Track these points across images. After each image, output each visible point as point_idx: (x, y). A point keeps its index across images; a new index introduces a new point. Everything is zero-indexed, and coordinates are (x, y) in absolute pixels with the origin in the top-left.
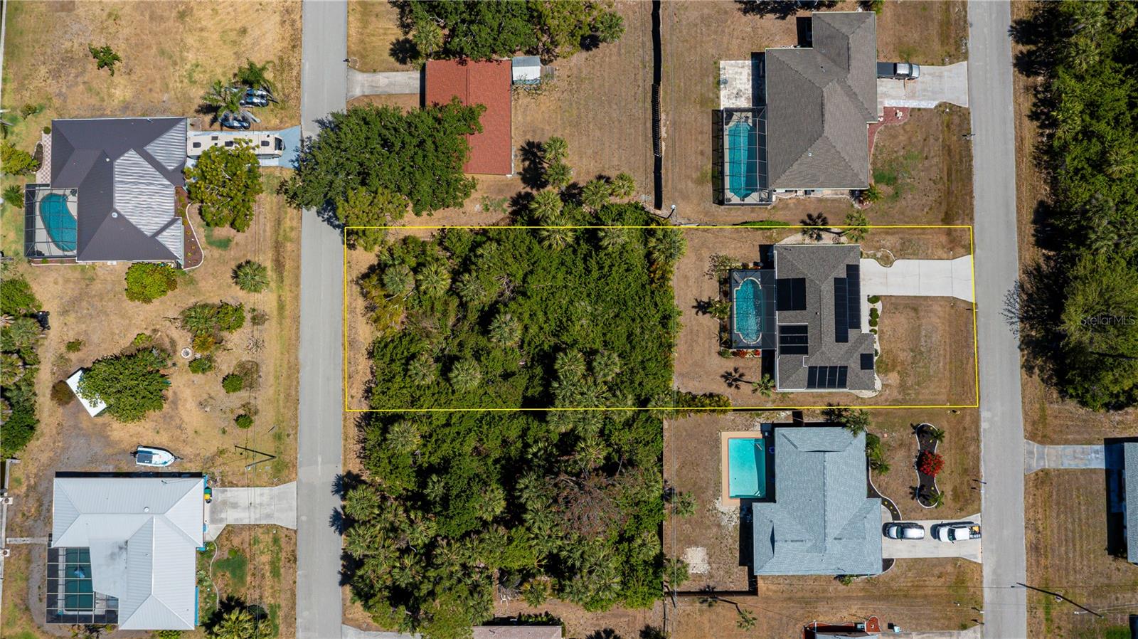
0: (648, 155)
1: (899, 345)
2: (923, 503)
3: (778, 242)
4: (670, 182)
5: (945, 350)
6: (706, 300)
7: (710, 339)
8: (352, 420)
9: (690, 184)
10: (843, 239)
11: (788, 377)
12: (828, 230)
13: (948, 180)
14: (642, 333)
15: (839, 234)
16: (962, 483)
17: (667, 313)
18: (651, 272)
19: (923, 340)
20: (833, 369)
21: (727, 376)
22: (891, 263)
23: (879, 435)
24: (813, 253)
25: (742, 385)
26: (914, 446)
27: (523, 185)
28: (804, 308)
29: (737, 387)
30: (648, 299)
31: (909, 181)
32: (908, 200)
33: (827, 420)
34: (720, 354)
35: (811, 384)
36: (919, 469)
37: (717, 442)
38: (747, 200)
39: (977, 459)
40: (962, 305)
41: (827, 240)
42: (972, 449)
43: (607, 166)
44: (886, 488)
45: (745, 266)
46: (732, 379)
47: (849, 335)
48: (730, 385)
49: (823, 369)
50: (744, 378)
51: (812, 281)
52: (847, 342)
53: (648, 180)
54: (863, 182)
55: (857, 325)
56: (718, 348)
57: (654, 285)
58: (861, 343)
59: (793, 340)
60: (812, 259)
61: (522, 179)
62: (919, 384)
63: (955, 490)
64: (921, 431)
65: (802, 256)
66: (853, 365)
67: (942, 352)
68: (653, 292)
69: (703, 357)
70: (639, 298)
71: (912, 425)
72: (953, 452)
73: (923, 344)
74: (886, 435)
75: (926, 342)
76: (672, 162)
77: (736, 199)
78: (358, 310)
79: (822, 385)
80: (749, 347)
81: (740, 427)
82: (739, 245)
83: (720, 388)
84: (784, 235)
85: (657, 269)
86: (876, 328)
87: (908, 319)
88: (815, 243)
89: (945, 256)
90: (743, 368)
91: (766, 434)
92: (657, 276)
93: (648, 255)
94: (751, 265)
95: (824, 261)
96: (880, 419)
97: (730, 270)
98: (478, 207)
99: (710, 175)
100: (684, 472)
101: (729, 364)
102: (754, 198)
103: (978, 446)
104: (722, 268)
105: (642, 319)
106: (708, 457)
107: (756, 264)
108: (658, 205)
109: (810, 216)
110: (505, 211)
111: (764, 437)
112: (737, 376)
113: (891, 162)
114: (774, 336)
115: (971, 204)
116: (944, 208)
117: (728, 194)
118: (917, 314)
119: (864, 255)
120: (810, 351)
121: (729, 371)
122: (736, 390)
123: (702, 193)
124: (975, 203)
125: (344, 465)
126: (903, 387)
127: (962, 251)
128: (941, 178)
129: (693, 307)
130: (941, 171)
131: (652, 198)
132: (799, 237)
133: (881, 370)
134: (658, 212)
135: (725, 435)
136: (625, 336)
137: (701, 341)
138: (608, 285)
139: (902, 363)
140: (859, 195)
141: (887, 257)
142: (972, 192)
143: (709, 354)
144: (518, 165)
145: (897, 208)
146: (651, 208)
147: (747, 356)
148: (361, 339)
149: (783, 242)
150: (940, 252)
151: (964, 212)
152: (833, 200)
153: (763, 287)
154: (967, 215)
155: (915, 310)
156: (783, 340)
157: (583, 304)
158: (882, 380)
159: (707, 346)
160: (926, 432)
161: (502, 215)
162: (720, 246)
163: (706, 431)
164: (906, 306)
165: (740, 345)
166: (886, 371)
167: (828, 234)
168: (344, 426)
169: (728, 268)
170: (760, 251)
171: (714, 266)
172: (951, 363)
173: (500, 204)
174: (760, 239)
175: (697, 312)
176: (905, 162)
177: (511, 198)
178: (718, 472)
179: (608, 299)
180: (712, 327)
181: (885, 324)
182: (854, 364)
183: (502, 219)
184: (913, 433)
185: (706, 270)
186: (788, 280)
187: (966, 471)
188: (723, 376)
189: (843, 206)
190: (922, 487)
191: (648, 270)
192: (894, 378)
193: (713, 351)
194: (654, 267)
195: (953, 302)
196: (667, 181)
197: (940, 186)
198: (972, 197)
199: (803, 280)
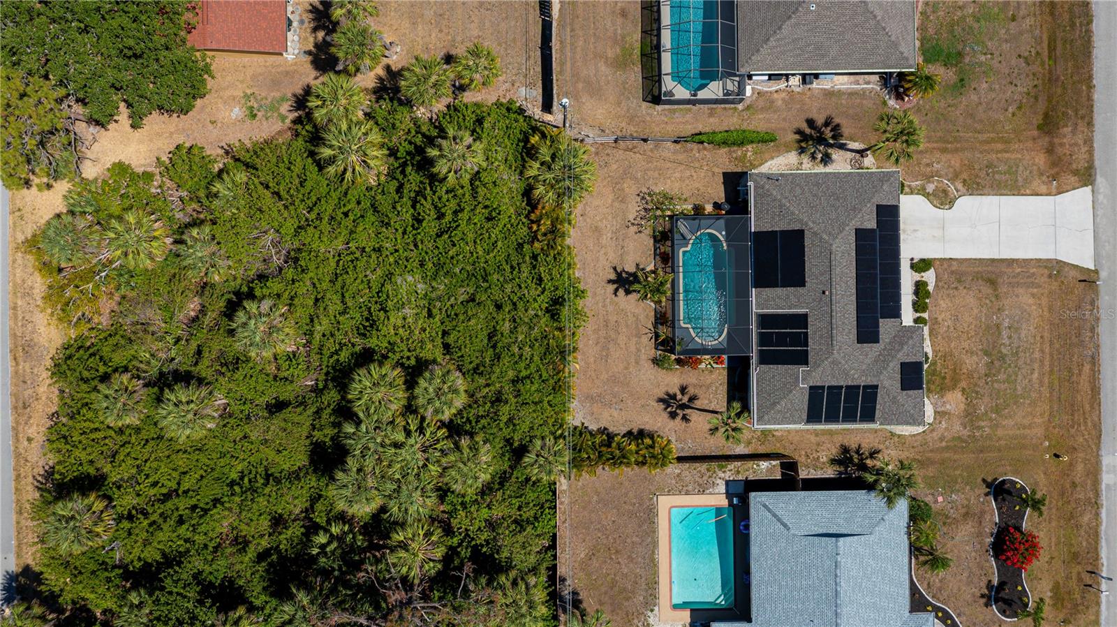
0: (531, 18)
1: (966, 345)
2: (1003, 612)
3: (755, 167)
4: (569, 64)
5: (1042, 351)
6: (631, 268)
7: (638, 336)
8: (30, 479)
9: (603, 68)
10: (869, 161)
11: (774, 404)
12: (842, 147)
13: (1050, 58)
14: (513, 331)
15: (862, 153)
16: (1068, 578)
17: (559, 293)
18: (533, 222)
19: (1005, 333)
20: (852, 390)
21: (668, 401)
22: (951, 203)
23: (929, 499)
24: (817, 184)
25: (694, 416)
26: (988, 517)
27: (314, 73)
28: (802, 283)
29: (685, 418)
30: (525, 269)
31: (983, 58)
32: (982, 92)
33: (840, 473)
34: (656, 362)
35: (813, 417)
36: (996, 556)
37: (650, 515)
38: (702, 95)
39: (1095, 535)
40: (1073, 273)
41: (841, 163)
42: (1086, 519)
43: (459, 39)
44: (940, 589)
45: (698, 210)
46: (676, 405)
47: (881, 330)
48: (673, 415)
49: (834, 390)
50: (698, 404)
51: (815, 234)
52: (877, 341)
53: (532, 61)
54: (907, 59)
55: (894, 312)
56: (652, 353)
57: (537, 245)
58: (902, 344)
59: (781, 339)
60: (815, 195)
61: (313, 62)
62: (997, 410)
63: (1056, 588)
64: (1000, 490)
65: (798, 191)
66: (887, 383)
67: (1037, 355)
68: (535, 257)
69: (626, 368)
70: (512, 267)
71: (984, 480)
72: (1054, 524)
73: (1006, 341)
74: (940, 499)
75: (1010, 337)
76: (572, 30)
77: (681, 93)
78: (36, 291)
79: (832, 418)
80: (705, 351)
81: (690, 488)
82: (688, 173)
83: (656, 420)
84: (767, 155)
85: (541, 218)
86: (925, 315)
87: (980, 299)
88: (821, 169)
89: (1044, 188)
90: (695, 386)
91: (735, 501)
92: (543, 229)
93: (527, 192)
94: (709, 208)
95: (838, 199)
96: (931, 471)
97: (671, 217)
98: (237, 112)
99: (637, 52)
100: (595, 563)
101: (671, 380)
102: (714, 90)
103: (1097, 515)
104: (659, 213)
105: (514, 304)
106: (634, 539)
107: (717, 206)
108: (547, 106)
109: (811, 122)
110: (283, 118)
111: (731, 504)
112: (685, 399)
113: (952, 25)
114: (747, 332)
115: (1090, 99)
116: (1041, 106)
117: (668, 83)
118: (995, 290)
119: (907, 189)
120: (811, 357)
121: (671, 392)
122: (684, 424)
123: (624, 83)
124: (1096, 97)
125: (19, 556)
126: (970, 416)
127: (1073, 179)
128: (1038, 53)
129: (610, 281)
130: (1039, 41)
131: (537, 93)
132: (792, 158)
133: (933, 387)
134: (548, 118)
135: (664, 502)
136: (483, 336)
137: (622, 339)
138: (454, 245)
139: (970, 375)
140: (897, 84)
141: (945, 192)
142: (1090, 77)
143: (637, 363)
144: (306, 39)
145: (962, 107)
146: (536, 111)
147: (703, 366)
148: (43, 341)
149: (764, 169)
150: (1036, 184)
151: (1076, 112)
152: (852, 94)
153: (728, 246)
154: (1083, 118)
155: (992, 283)
156: (763, 339)
157: (410, 279)
158: (935, 405)
159: (633, 348)
160: (1010, 493)
161: (278, 126)
162: (656, 175)
163: (631, 494)
164: (977, 277)
165: (691, 346)
166: (943, 389)
167: (842, 152)
168: (17, 489)
169: (669, 213)
170: (724, 183)
171: (645, 209)
172: (1051, 372)
173: (274, 108)
174: (724, 161)
175: (616, 290)
176: (976, 25)
177: (295, 95)
178: (653, 564)
179: (457, 270)
180: (642, 317)
181: (940, 307)
182: (889, 381)
183: (279, 133)
184: (987, 494)
185: (631, 217)
186: (773, 234)
187: (1075, 556)
188: (660, 400)
189: (868, 104)
190: (1002, 585)
191: (527, 216)
192: (954, 401)
193: (643, 357)
194: (538, 212)
195: (1055, 268)
196: (562, 64)
197: (1036, 68)
198: (1090, 87)
199: (800, 234)
